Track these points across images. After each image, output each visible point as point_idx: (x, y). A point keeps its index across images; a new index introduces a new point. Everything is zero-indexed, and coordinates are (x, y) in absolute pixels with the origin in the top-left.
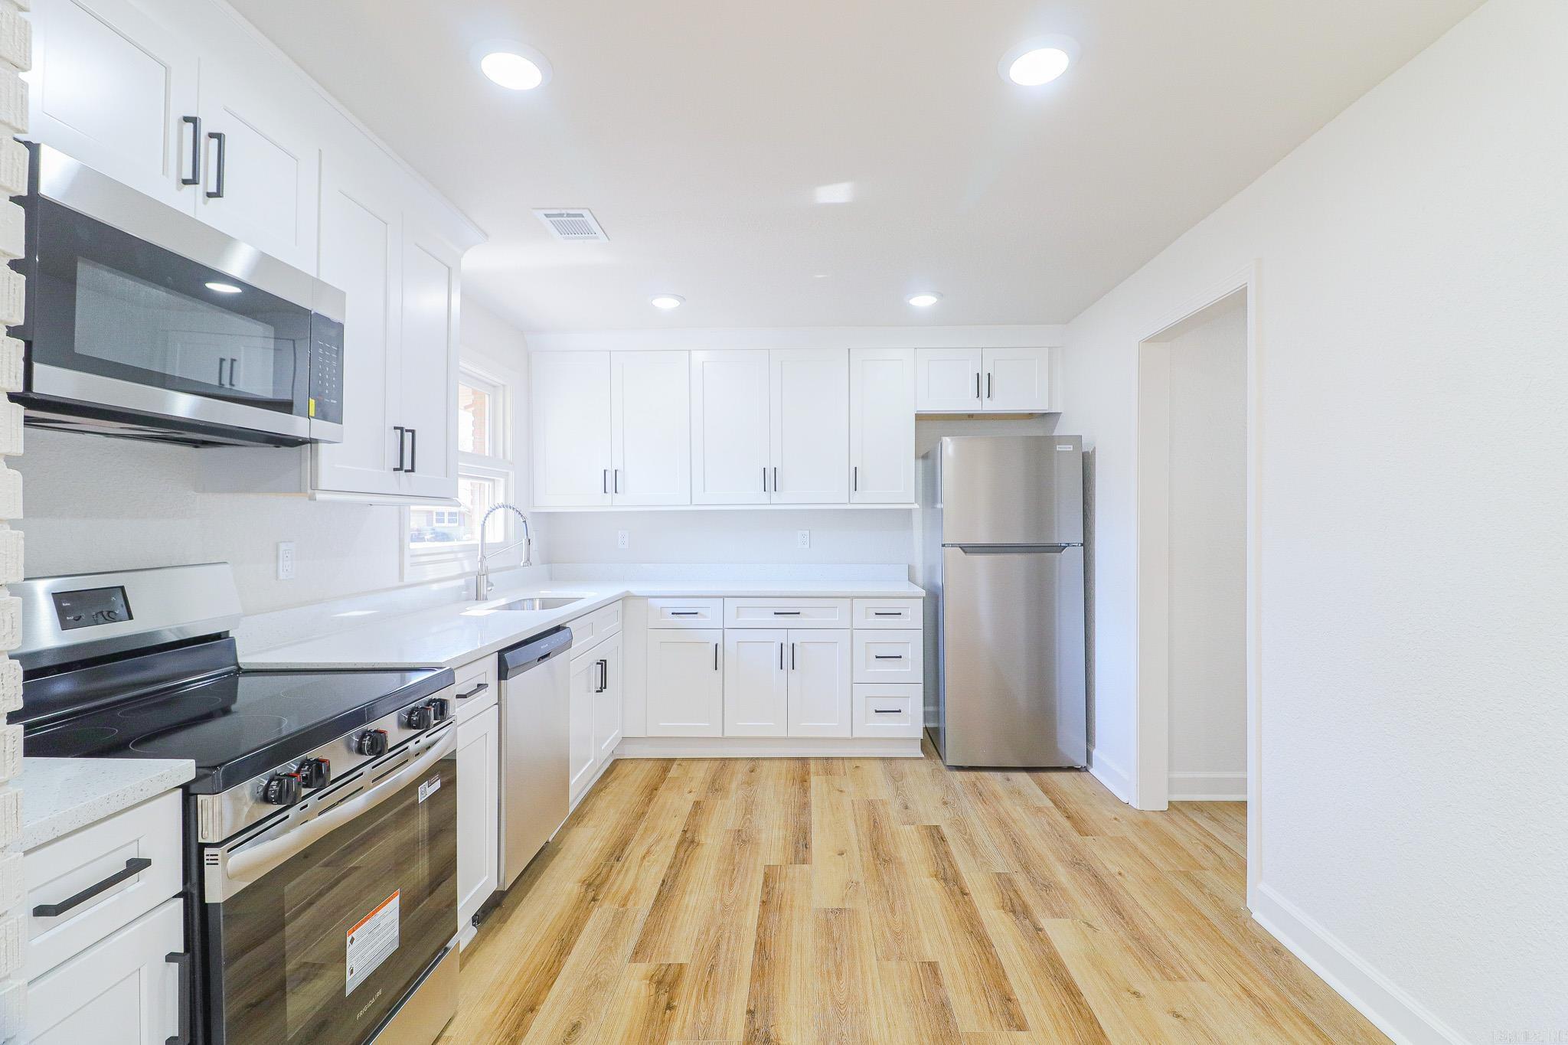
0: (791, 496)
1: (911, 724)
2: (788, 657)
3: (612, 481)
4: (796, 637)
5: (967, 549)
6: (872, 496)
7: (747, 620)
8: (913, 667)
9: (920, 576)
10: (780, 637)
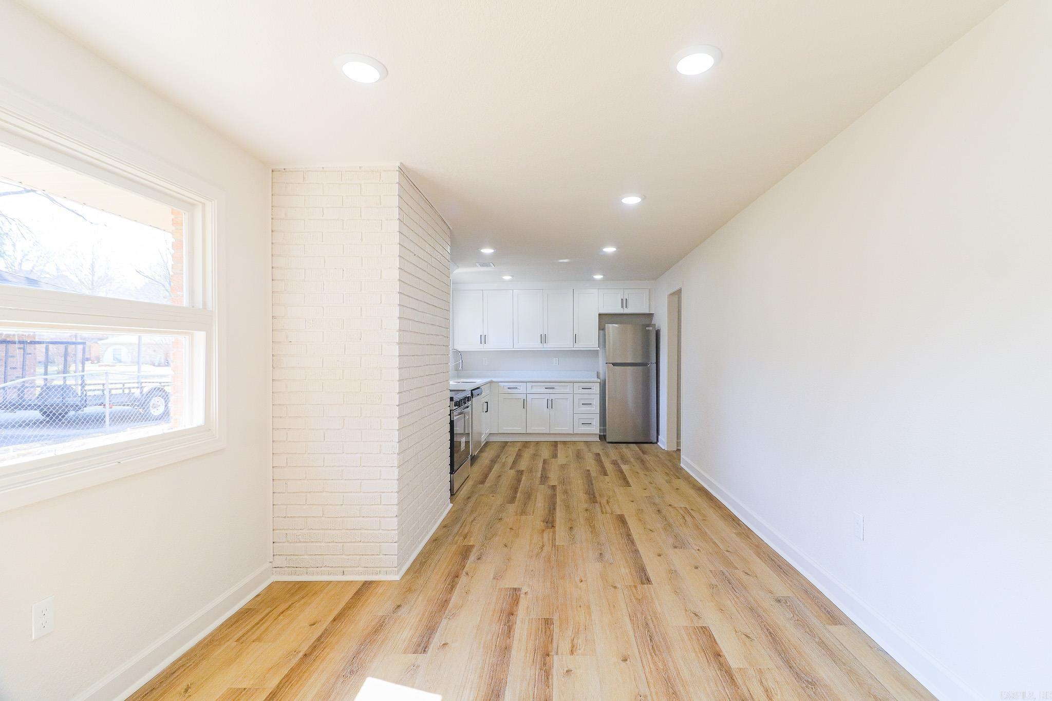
0: (551, 345)
1: (595, 429)
2: (550, 404)
3: (483, 339)
4: (552, 397)
5: (614, 364)
6: (582, 345)
7: (534, 390)
8: (596, 408)
9: (601, 376)
10: (547, 396)
